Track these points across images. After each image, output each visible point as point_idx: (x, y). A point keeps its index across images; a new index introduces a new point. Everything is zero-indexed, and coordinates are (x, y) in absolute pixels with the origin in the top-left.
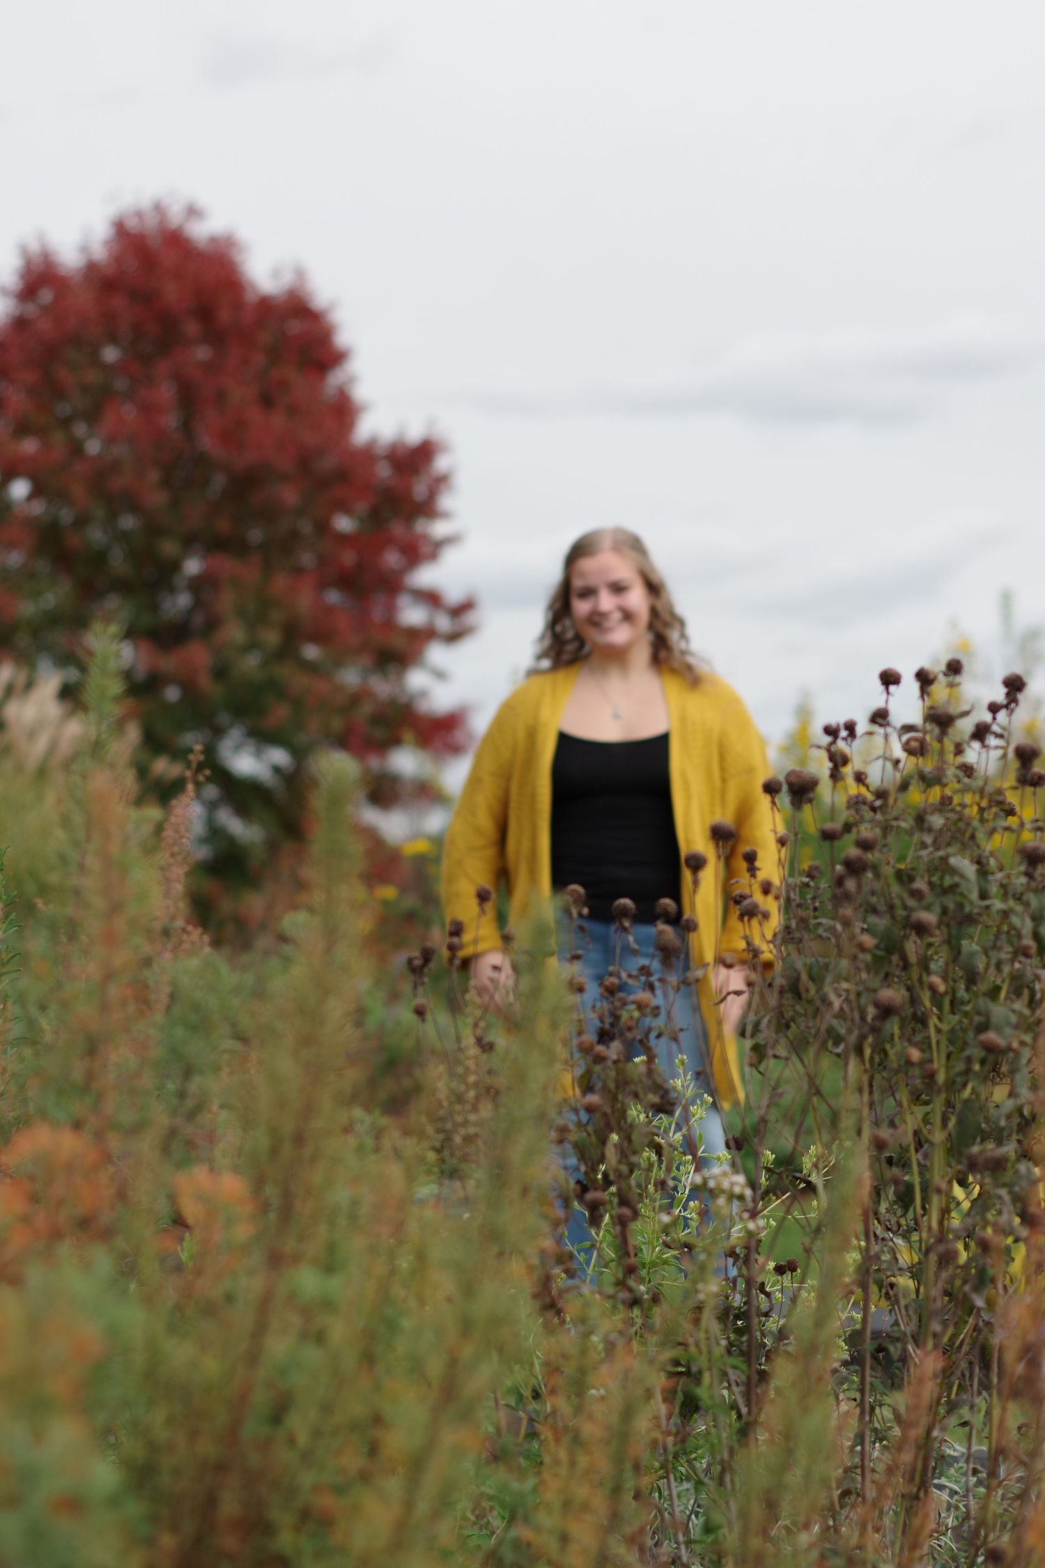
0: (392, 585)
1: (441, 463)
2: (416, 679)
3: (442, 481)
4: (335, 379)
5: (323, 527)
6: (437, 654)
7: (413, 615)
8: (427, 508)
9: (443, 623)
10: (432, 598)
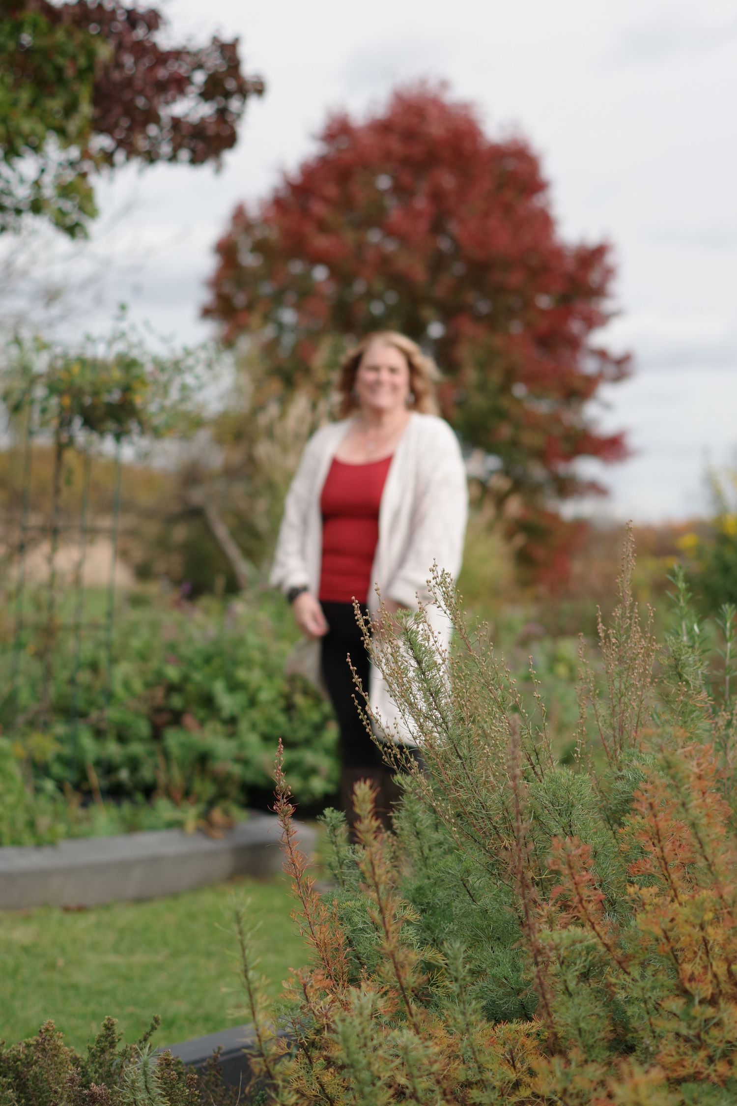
0: (574, 344)
1: (610, 259)
2: (591, 411)
3: (609, 273)
4: (538, 201)
5: (528, 304)
6: (607, 392)
7: (589, 366)
8: (599, 292)
9: (610, 370)
10: (602, 354)
